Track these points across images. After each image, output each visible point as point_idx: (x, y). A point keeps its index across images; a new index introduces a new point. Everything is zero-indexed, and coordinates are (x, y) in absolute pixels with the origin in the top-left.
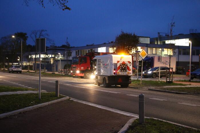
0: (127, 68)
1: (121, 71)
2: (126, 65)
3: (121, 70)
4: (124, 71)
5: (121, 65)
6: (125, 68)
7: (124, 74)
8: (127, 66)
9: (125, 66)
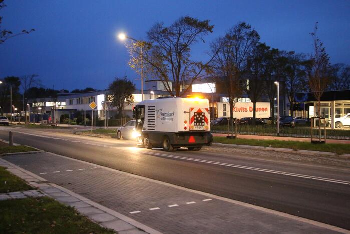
0: (204, 119)
1: (195, 124)
2: (203, 114)
3: (196, 122)
4: (201, 124)
5: (196, 114)
6: (201, 119)
7: (200, 129)
8: (204, 116)
9: (201, 116)
